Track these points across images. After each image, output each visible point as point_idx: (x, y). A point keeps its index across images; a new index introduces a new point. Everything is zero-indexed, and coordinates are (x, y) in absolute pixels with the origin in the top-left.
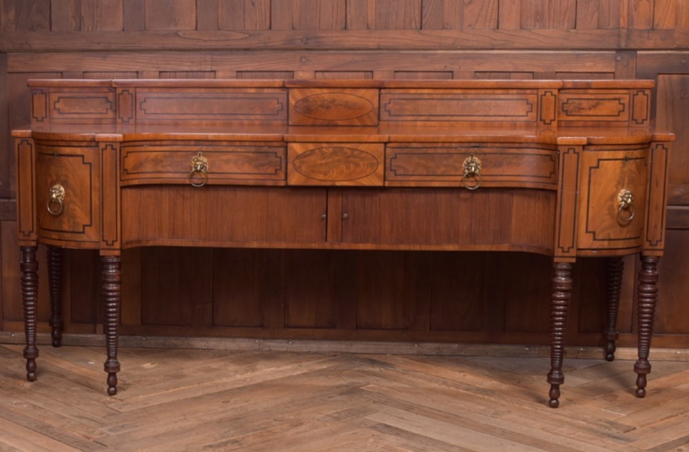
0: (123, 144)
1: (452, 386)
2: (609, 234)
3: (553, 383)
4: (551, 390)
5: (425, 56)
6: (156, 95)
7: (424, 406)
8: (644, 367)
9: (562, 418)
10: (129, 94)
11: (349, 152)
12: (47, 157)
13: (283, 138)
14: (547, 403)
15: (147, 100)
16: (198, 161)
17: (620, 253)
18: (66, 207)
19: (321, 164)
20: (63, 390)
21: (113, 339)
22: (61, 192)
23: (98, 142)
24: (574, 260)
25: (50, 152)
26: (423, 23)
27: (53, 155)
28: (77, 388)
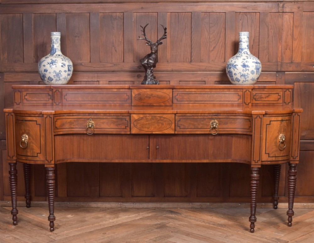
0: (55, 116)
1: (207, 223)
2: (275, 154)
3: (252, 221)
4: (251, 225)
5: (193, 74)
6: (71, 92)
7: (194, 233)
8: (291, 213)
9: (256, 237)
10: (59, 92)
11: (159, 118)
12: (20, 121)
13: (129, 112)
14: (249, 230)
15: (67, 95)
16: (90, 123)
17: (280, 162)
18: (29, 145)
19: (146, 124)
20: (29, 229)
21: (52, 205)
22: (26, 138)
23: (43, 115)
24: (260, 166)
25: (21, 119)
26: (192, 59)
27: (23, 120)
28: (36, 228)
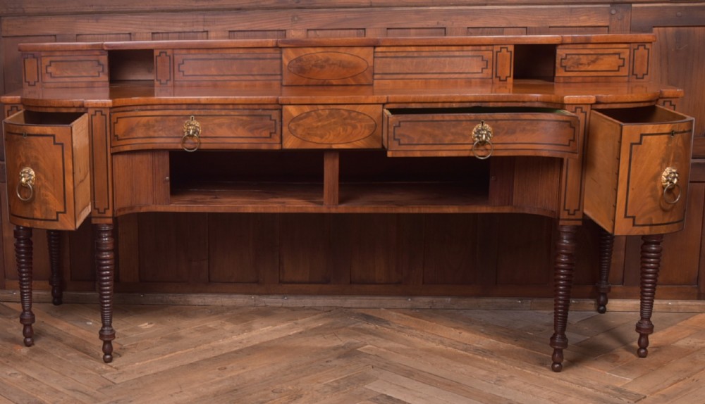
0: (113, 110)
3: (557, 347)
4: (554, 354)
5: (419, 12)
6: (195, 57)
7: (423, 372)
8: (647, 327)
9: (567, 384)
10: (166, 56)
11: (346, 114)
13: (277, 100)
14: (550, 366)
15: (185, 62)
16: (190, 125)
19: (317, 127)
20: (59, 357)
21: (107, 307)
23: (87, 108)
24: (580, 223)
28: (73, 354)
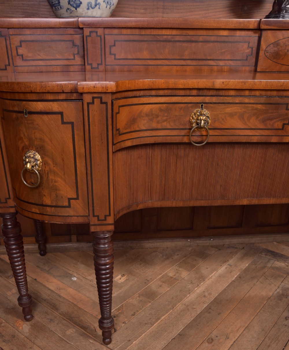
0: (115, 96)
12: (15, 115)
16: (201, 115)
18: (45, 178)
22: (36, 160)
23: (82, 94)
25: (16, 109)
27: (21, 112)
